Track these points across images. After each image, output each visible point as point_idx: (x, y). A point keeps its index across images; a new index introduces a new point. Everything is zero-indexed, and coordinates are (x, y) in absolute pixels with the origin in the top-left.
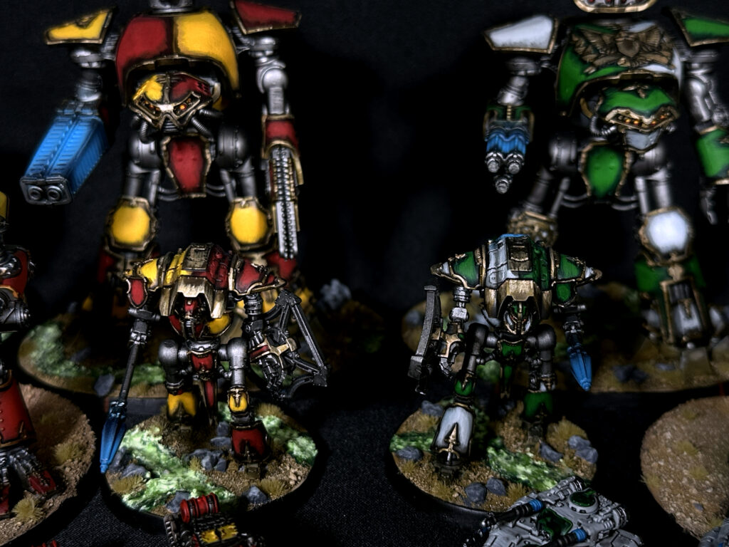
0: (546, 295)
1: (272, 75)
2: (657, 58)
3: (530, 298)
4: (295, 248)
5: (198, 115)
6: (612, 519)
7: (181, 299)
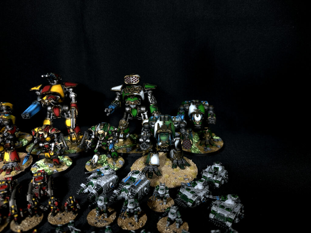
0: (106, 133)
1: (73, 95)
2: (136, 92)
3: (102, 133)
4: (74, 127)
5: (52, 102)
6: (110, 172)
7: (39, 134)
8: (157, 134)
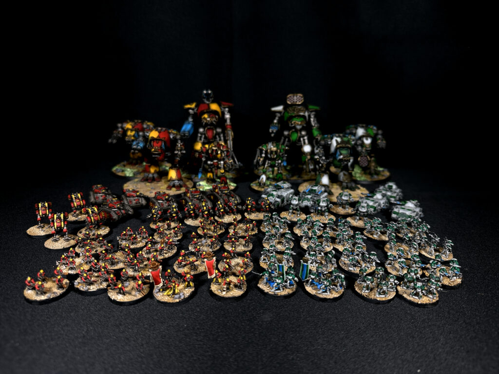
0: (279, 151)
1: (228, 116)
3: (276, 151)
5: (214, 121)
7: (213, 150)
8: (337, 149)
